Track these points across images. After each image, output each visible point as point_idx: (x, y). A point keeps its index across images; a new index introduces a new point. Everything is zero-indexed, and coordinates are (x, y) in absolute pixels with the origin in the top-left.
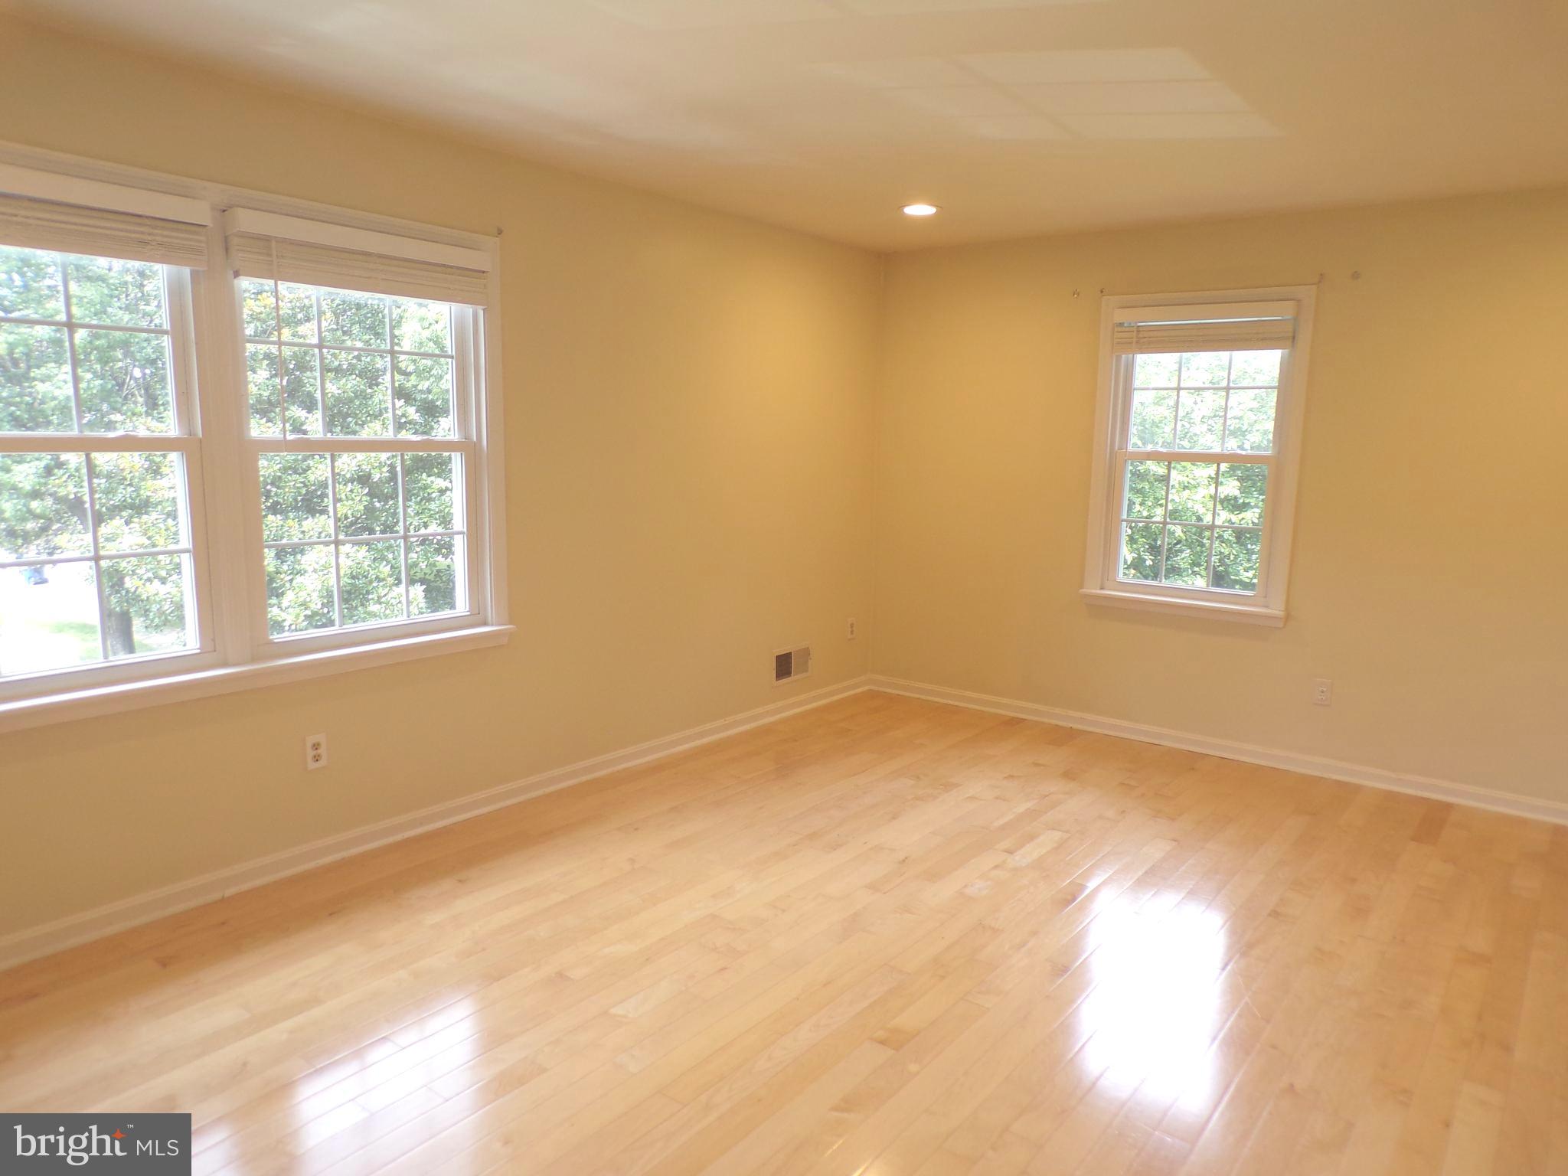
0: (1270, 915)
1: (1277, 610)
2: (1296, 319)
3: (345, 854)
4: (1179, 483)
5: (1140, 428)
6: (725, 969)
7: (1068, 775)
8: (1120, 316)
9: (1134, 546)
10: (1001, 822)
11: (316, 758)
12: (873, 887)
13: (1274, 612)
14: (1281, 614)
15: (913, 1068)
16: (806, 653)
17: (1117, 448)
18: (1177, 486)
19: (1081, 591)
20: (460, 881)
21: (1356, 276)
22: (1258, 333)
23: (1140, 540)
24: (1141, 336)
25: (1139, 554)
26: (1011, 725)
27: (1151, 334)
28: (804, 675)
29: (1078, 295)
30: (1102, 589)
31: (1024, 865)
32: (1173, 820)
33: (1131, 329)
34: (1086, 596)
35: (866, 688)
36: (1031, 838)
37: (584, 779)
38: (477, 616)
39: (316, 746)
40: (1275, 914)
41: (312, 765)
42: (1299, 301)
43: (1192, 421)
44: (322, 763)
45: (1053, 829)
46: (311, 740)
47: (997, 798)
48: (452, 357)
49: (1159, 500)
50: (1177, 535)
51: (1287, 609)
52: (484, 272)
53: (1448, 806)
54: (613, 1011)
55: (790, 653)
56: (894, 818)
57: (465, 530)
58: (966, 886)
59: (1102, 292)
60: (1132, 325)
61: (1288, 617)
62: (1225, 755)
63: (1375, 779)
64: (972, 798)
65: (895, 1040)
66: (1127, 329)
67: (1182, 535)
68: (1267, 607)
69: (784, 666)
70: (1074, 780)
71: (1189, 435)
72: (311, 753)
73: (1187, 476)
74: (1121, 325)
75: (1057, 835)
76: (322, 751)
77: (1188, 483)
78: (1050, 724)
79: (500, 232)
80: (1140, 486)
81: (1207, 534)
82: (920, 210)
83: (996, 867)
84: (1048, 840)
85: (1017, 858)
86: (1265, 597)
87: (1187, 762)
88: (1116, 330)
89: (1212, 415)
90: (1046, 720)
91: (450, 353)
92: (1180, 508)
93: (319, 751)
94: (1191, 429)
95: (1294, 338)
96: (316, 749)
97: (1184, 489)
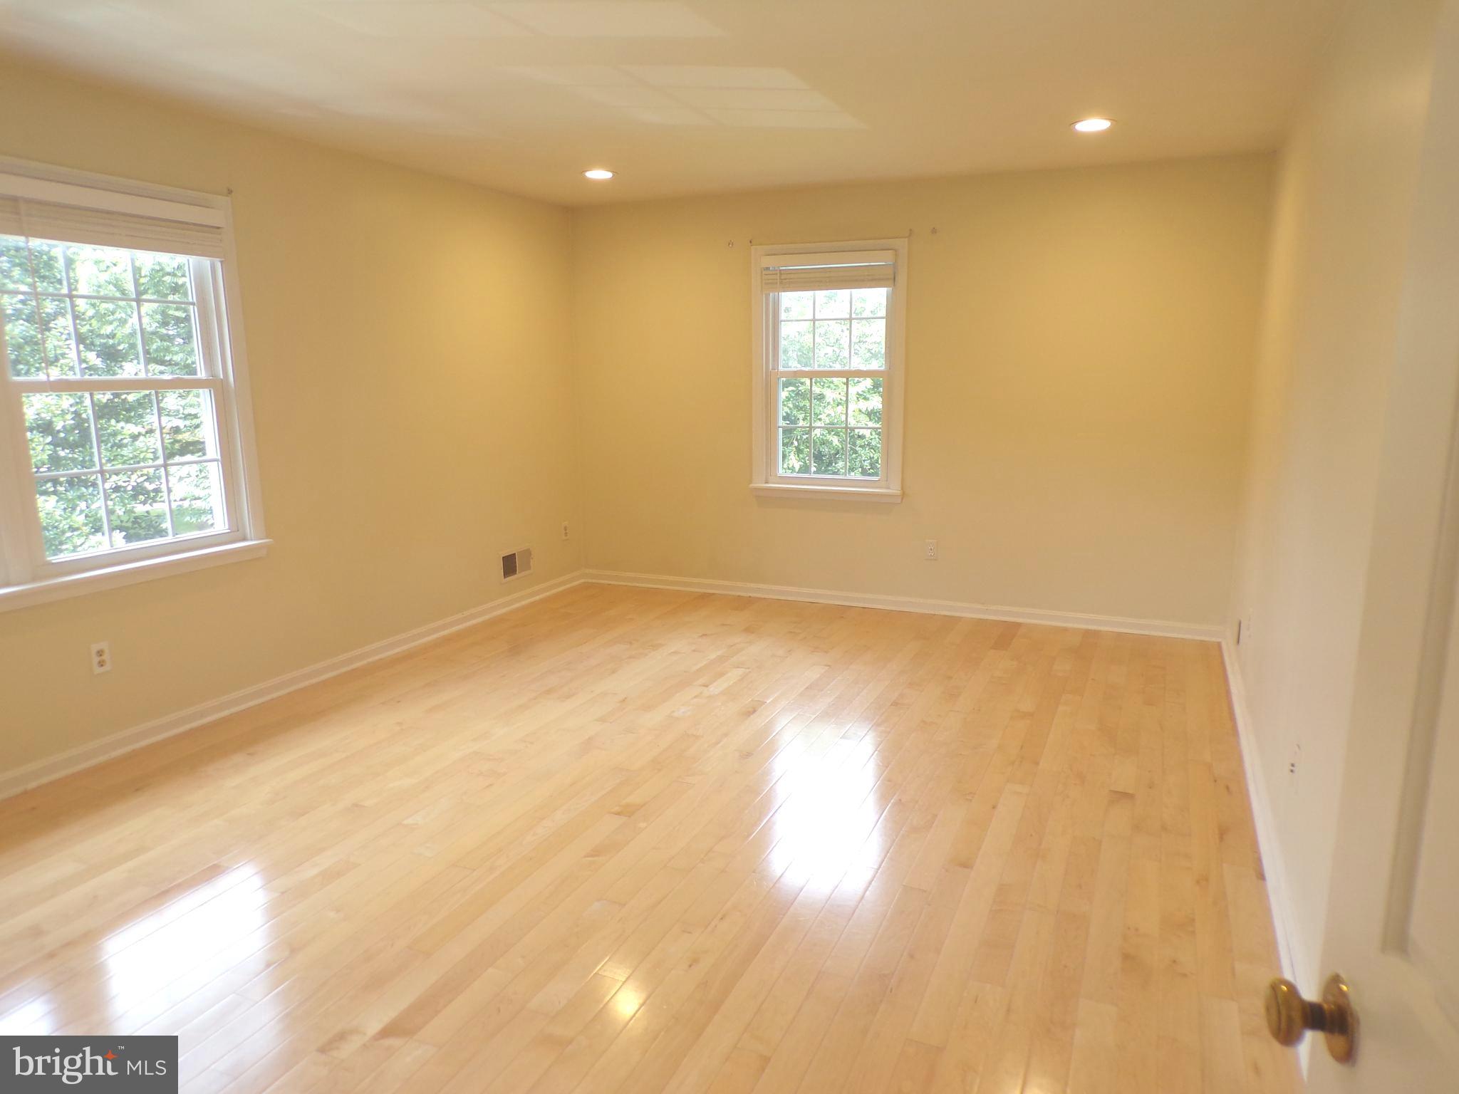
0: (892, 705)
1: (895, 490)
2: (895, 266)
3: (137, 746)
4: (834, 401)
5: (799, 354)
6: (491, 785)
7: (748, 630)
8: (767, 262)
9: (801, 456)
10: (698, 667)
11: (101, 664)
12: (602, 720)
13: (894, 491)
14: (899, 492)
15: (643, 825)
16: (527, 553)
17: (771, 368)
18: (832, 403)
19: (751, 485)
20: (249, 754)
21: (934, 231)
22: (868, 275)
23: (805, 450)
24: (782, 278)
25: (805, 463)
26: (704, 599)
27: (792, 276)
28: (527, 572)
29: (733, 245)
30: (767, 483)
31: (716, 693)
32: (826, 652)
33: (776, 272)
34: (756, 489)
35: (583, 581)
36: (722, 674)
37: (344, 670)
38: (236, 532)
39: (100, 653)
40: (895, 704)
41: (98, 670)
42: (896, 250)
43: (841, 346)
44: (107, 667)
45: (738, 667)
46: (95, 648)
47: (694, 651)
48: (193, 304)
49: (818, 416)
50: (834, 444)
51: (902, 489)
52: (218, 228)
53: (1019, 625)
54: (405, 822)
55: (514, 554)
56: (613, 672)
57: (219, 457)
58: (673, 712)
59: (751, 242)
60: (776, 269)
61: (904, 495)
62: (866, 606)
63: (969, 611)
64: (675, 653)
65: (628, 812)
66: (771, 273)
67: (838, 444)
68: (888, 488)
69: (510, 565)
70: (753, 633)
71: (839, 358)
72: (96, 659)
73: (840, 394)
74: (768, 269)
75: (741, 671)
76: (106, 657)
77: (841, 399)
78: (733, 596)
79: (230, 192)
80: (801, 405)
81: (858, 442)
82: (599, 174)
83: (695, 697)
84: (733, 675)
85: (711, 689)
86: (887, 481)
87: (839, 613)
88: (764, 272)
89: (858, 341)
90: (730, 593)
91: (191, 300)
92: (836, 421)
93: (103, 658)
94: (841, 354)
95: (894, 278)
96: (101, 655)
97: (838, 405)
